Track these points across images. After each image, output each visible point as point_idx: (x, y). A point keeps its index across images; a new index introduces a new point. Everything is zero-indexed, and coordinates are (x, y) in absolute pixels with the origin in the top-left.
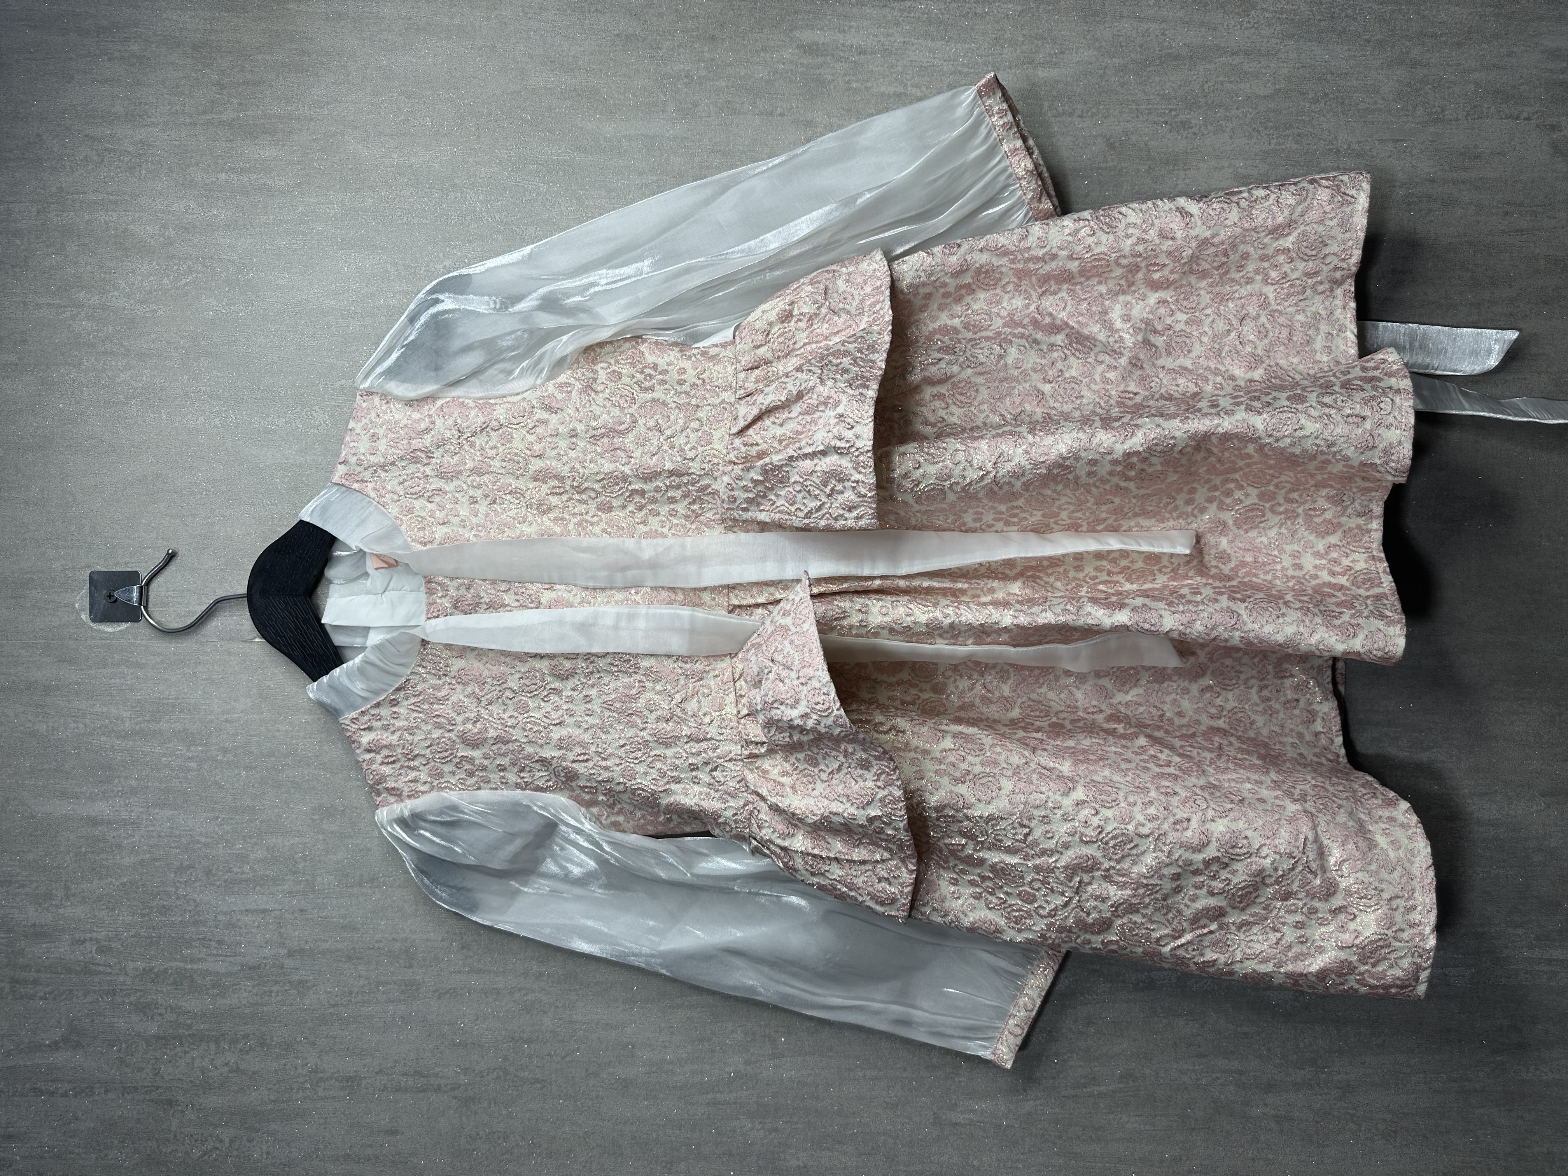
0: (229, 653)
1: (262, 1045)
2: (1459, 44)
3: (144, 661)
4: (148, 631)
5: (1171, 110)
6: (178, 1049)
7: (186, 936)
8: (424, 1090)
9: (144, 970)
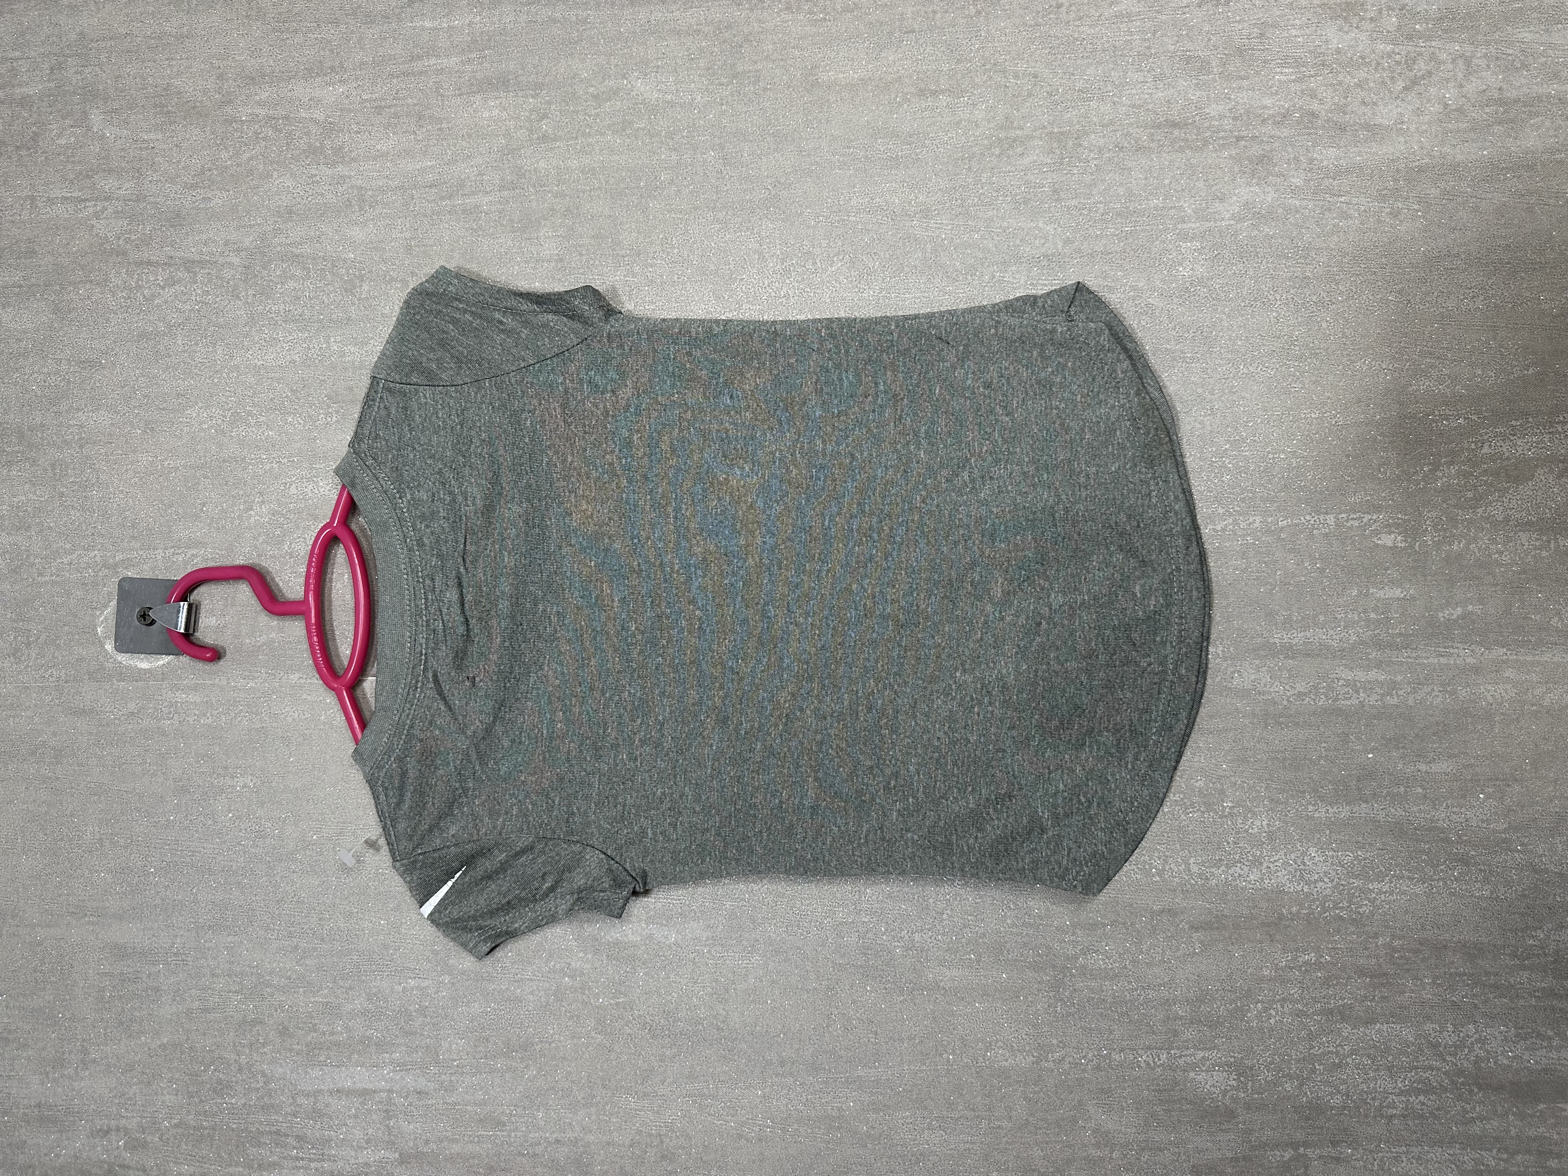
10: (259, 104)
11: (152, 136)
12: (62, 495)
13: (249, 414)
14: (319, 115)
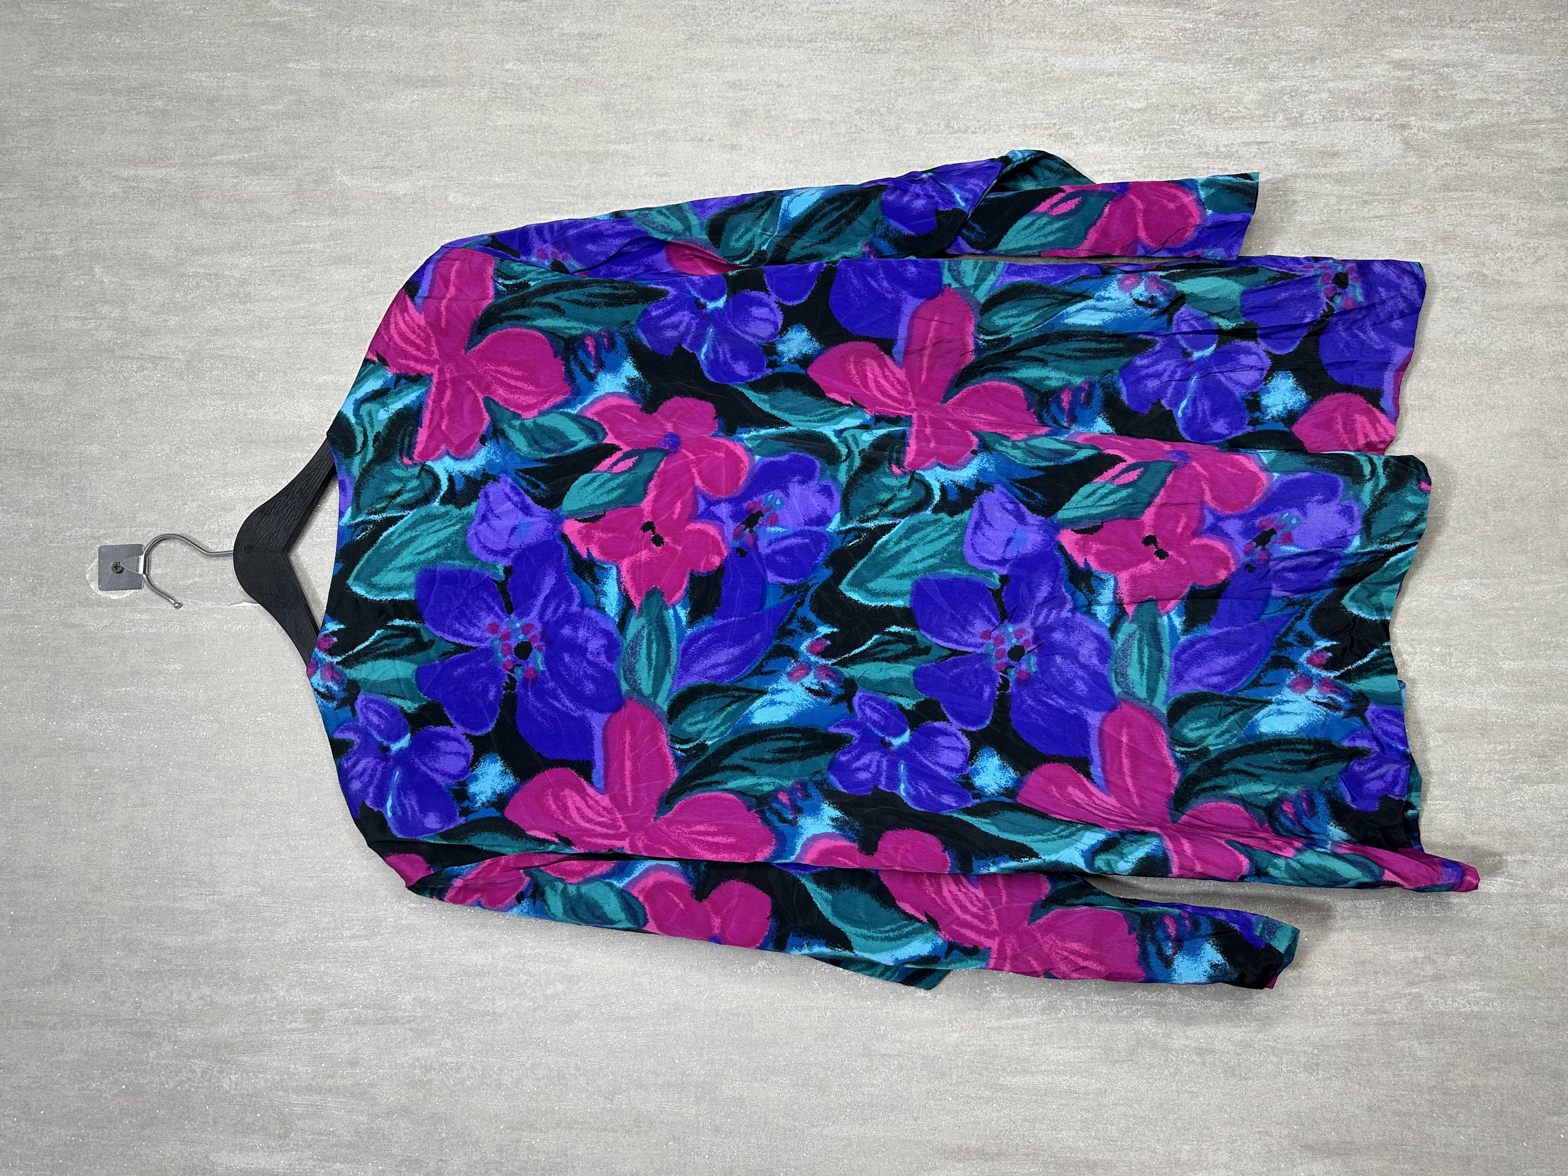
1: (235, 979)
2: (1313, 59)
5: (1055, 124)
6: (158, 984)
7: (171, 877)
8: (382, 1022)
9: (131, 908)
10: (200, 265)
11: (133, 282)
12: (67, 494)
13: (187, 448)
14: (237, 274)
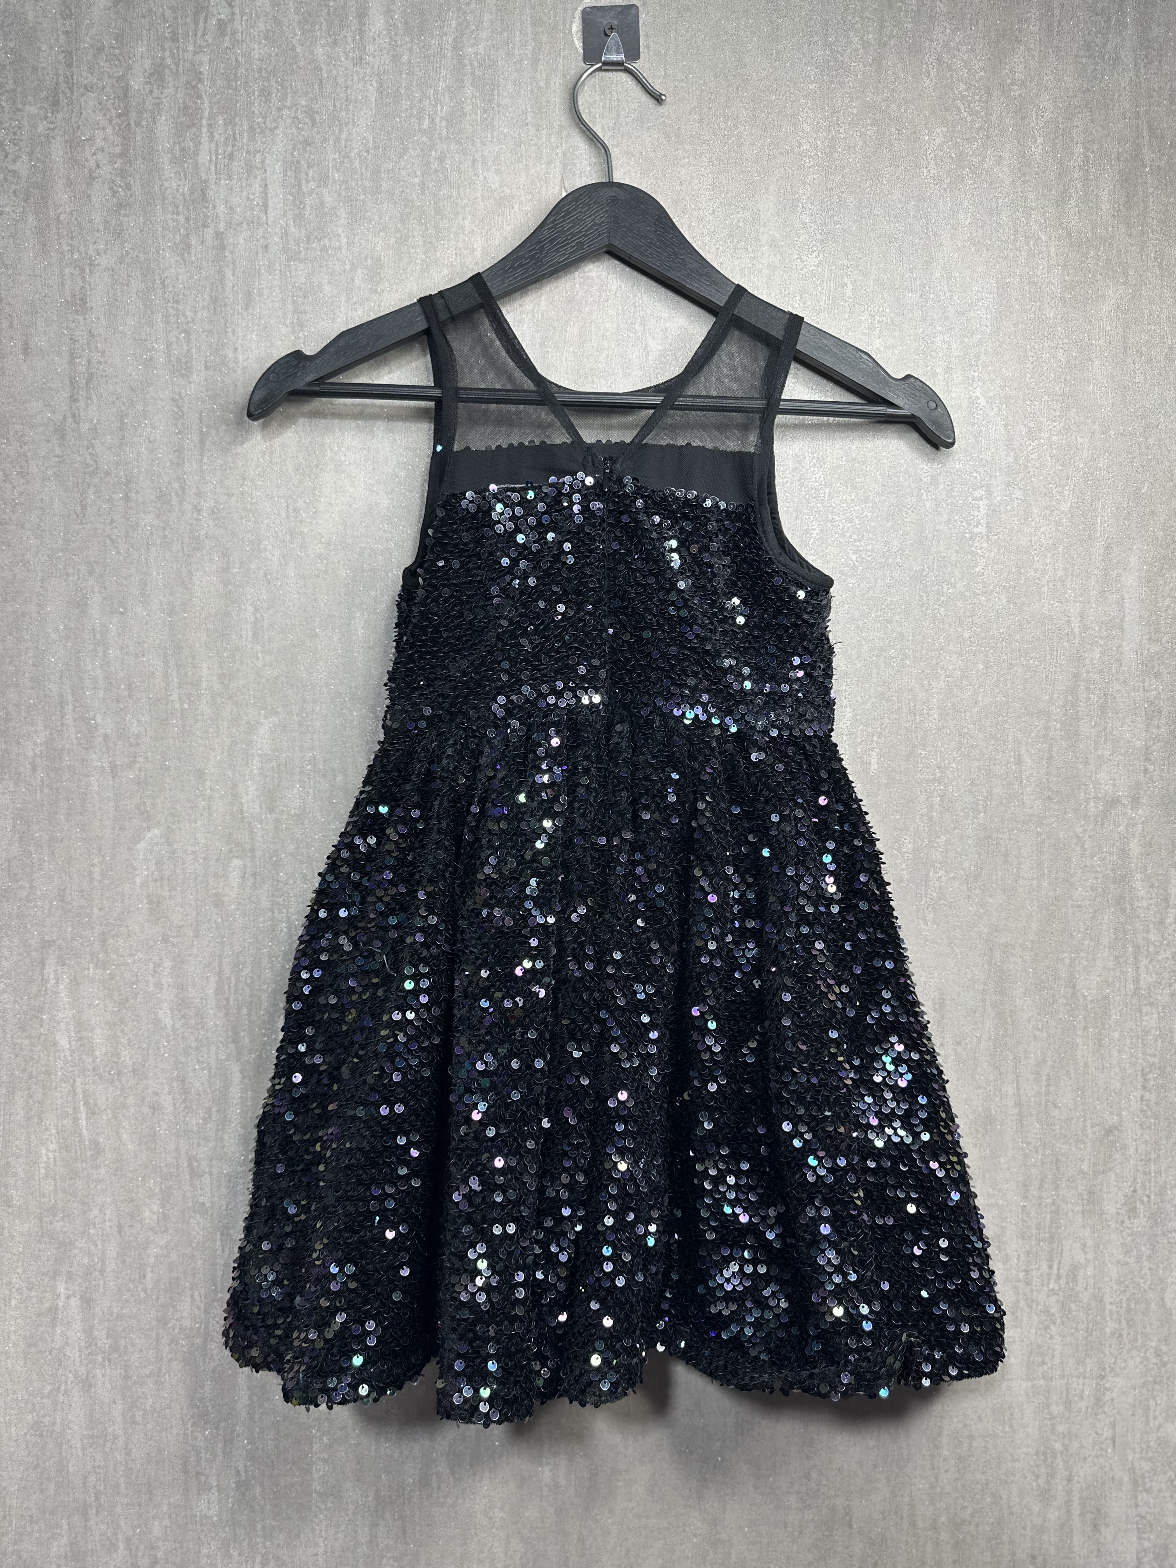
0: (549, 163)
1: (120, 205)
3: (540, 67)
4: (573, 72)
5: (1149, 1196)
6: (113, 111)
7: (237, 120)
8: (72, 383)
9: (201, 73)
